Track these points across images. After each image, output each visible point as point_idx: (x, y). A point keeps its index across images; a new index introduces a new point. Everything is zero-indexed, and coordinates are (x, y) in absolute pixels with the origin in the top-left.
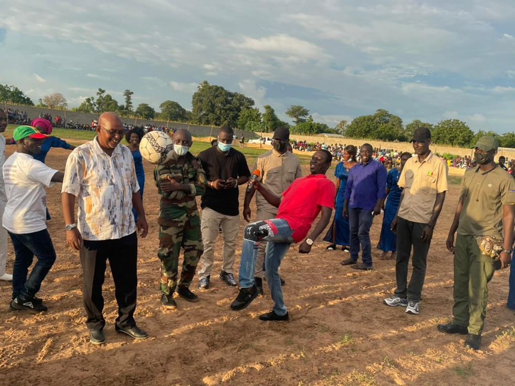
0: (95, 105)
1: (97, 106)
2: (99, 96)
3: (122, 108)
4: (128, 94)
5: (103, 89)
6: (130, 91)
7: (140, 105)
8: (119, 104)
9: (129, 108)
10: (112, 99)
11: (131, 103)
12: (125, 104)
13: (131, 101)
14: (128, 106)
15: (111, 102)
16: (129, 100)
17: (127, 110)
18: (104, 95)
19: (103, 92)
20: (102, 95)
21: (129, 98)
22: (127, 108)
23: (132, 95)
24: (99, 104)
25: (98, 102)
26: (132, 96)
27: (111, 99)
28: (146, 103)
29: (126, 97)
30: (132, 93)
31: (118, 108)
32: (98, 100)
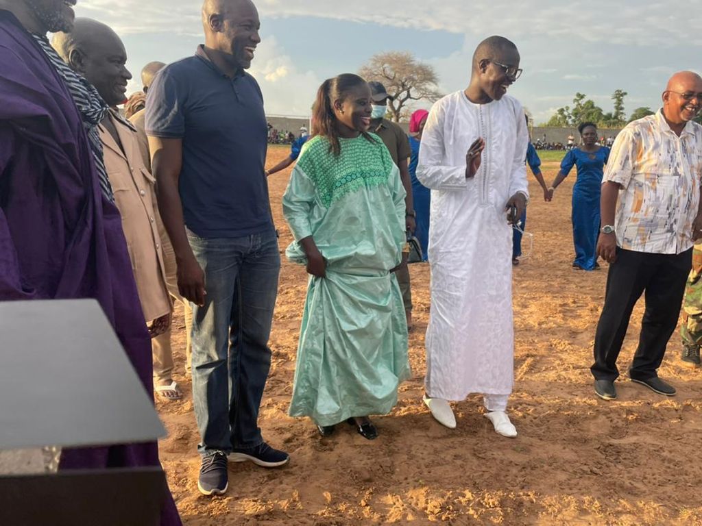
0: (570, 117)
1: (573, 118)
2: (576, 103)
3: (609, 117)
4: (619, 96)
5: (582, 93)
6: (622, 92)
7: (636, 111)
8: (604, 113)
9: (619, 117)
10: (595, 105)
11: (622, 109)
12: (613, 111)
13: (622, 106)
14: (617, 114)
15: (594, 110)
16: (620, 104)
17: (616, 120)
18: (583, 102)
19: (582, 97)
20: (580, 102)
21: (620, 102)
22: (616, 117)
23: (625, 97)
24: (576, 115)
25: (575, 112)
26: (625, 99)
27: (593, 107)
28: (645, 107)
29: (615, 100)
30: (625, 94)
31: (603, 118)
32: (575, 110)
